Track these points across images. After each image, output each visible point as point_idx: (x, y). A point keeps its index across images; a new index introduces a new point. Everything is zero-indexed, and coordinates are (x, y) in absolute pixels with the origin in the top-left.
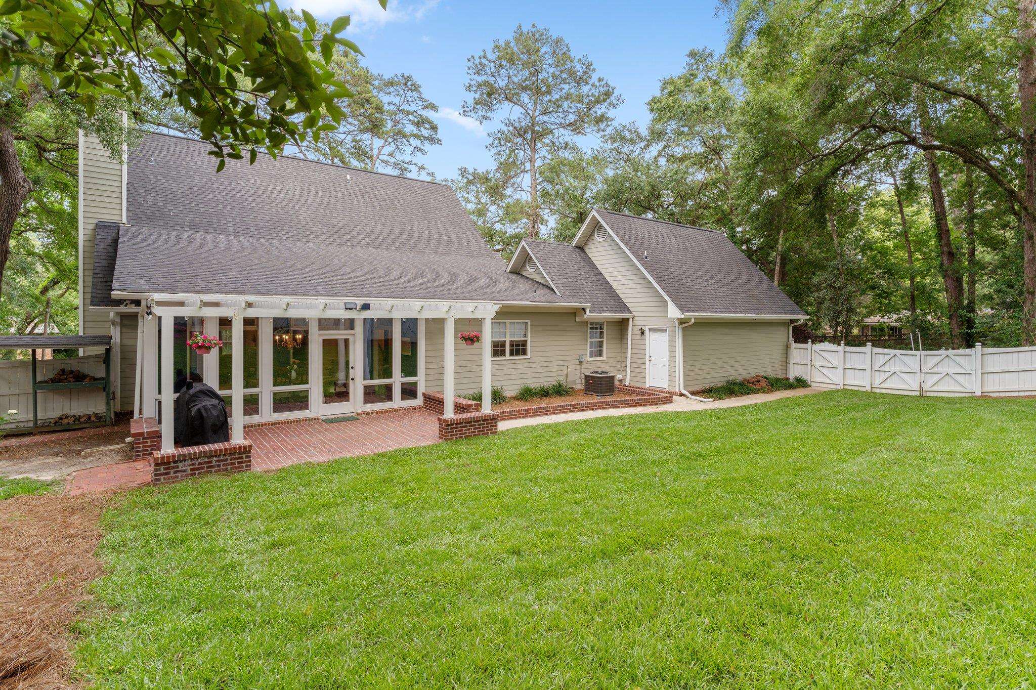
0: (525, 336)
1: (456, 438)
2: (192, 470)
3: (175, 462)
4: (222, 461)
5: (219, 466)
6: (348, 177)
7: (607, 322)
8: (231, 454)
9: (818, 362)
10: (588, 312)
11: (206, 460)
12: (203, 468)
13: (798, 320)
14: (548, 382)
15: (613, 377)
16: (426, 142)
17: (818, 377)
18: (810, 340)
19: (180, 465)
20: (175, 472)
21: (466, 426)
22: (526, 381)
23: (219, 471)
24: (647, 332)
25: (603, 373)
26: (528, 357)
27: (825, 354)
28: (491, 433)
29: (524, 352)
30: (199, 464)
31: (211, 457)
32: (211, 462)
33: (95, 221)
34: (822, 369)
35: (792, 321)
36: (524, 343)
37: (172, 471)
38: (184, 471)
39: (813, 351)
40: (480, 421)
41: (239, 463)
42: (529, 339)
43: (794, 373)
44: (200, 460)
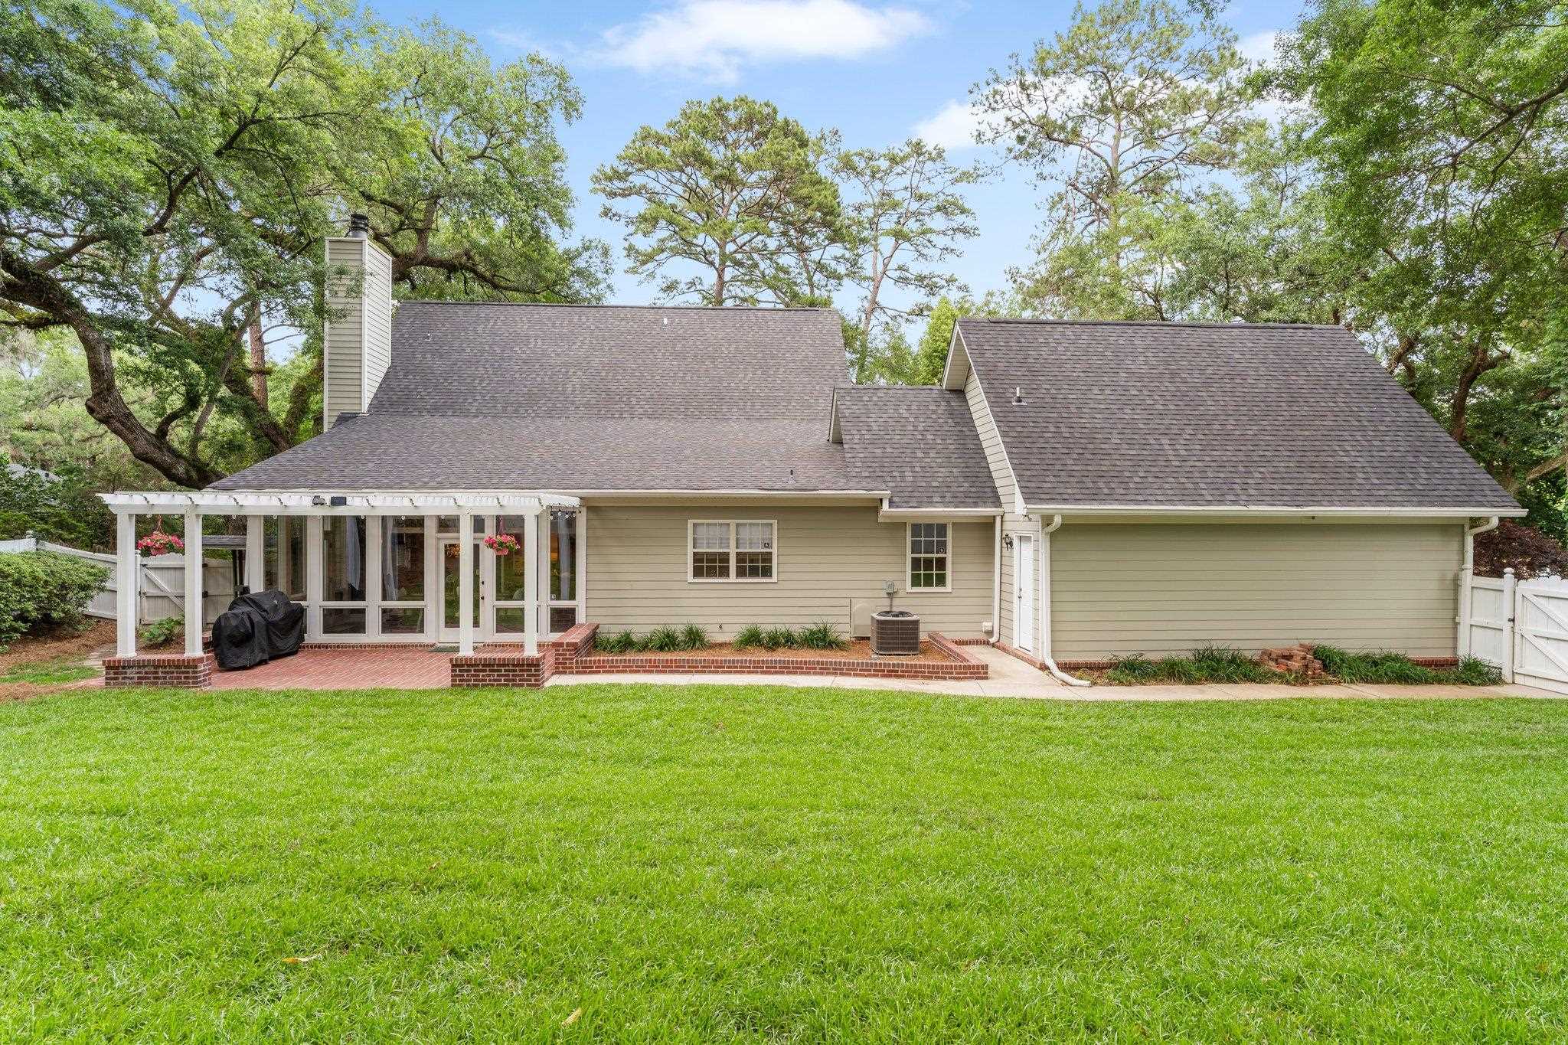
0: (768, 545)
1: (468, 685)
2: (139, 678)
3: (124, 667)
4: (167, 673)
5: (165, 678)
6: (666, 321)
7: (954, 524)
8: (178, 667)
9: (1530, 625)
10: (885, 506)
11: (152, 670)
12: (149, 678)
13: (1487, 520)
14: (798, 624)
15: (916, 622)
16: (959, 236)
17: (1531, 664)
18: (1508, 570)
19: (128, 671)
20: (124, 678)
21: (485, 671)
22: (754, 620)
23: (165, 683)
24: (1016, 542)
25: (902, 614)
26: (774, 579)
27: (1550, 607)
28: (528, 685)
29: (767, 572)
30: (146, 673)
31: (156, 667)
32: (157, 673)
33: (337, 413)
34: (1542, 644)
35: (1475, 522)
36: (767, 558)
37: (120, 677)
38: (131, 678)
39: (1518, 597)
40: (508, 665)
41: (185, 678)
42: (774, 550)
43: (1473, 646)
44: (146, 669)
